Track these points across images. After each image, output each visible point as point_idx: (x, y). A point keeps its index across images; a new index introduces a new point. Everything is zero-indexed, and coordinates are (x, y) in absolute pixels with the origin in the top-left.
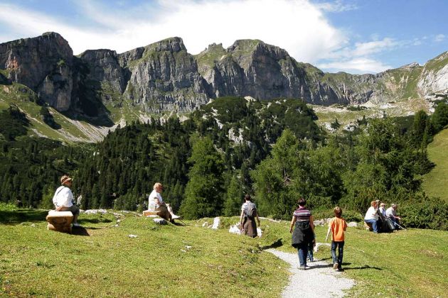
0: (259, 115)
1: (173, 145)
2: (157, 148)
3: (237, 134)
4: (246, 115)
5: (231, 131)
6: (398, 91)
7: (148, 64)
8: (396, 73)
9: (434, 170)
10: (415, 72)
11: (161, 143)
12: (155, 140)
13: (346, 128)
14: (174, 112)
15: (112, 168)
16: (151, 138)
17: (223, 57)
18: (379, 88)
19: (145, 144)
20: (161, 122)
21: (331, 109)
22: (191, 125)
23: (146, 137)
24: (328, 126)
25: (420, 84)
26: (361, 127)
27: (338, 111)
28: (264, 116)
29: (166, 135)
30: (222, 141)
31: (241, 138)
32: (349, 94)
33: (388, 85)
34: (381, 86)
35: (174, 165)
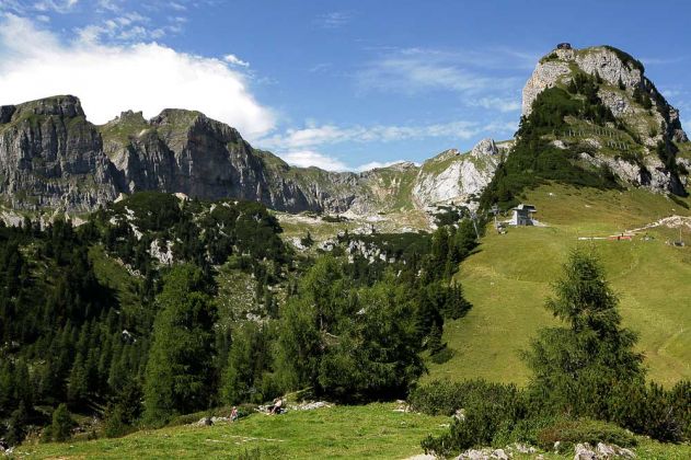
0: (199, 221)
1: (61, 263)
2: (34, 266)
3: (164, 249)
4: (178, 221)
5: (154, 244)
6: (388, 198)
7: (20, 133)
8: (386, 174)
9: (471, 313)
10: (409, 175)
11: (41, 259)
12: (30, 253)
13: (321, 246)
14: (60, 211)
16: (24, 250)
17: (143, 132)
18: (363, 192)
19: (14, 260)
20: (42, 225)
21: (299, 218)
22: (90, 233)
23: (15, 249)
24: (297, 243)
25: (415, 191)
26: (342, 245)
27: (310, 221)
28: (205, 224)
29: (49, 246)
30: (141, 259)
31: (169, 254)
32: (323, 198)
33: (375, 188)
34: (365, 190)
35: (63, 295)
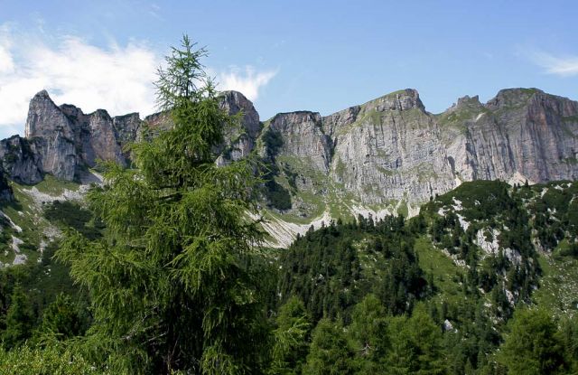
0: (528, 208)
1: (388, 255)
3: (490, 239)
4: (505, 208)
5: (480, 234)
7: (365, 130)
11: (371, 252)
12: (363, 248)
14: (403, 202)
15: (299, 289)
16: (356, 245)
17: (480, 116)
19: (347, 255)
20: (375, 221)
22: (419, 225)
23: (348, 246)
28: (534, 209)
29: (378, 241)
30: (466, 249)
31: (495, 244)
35: (387, 287)
